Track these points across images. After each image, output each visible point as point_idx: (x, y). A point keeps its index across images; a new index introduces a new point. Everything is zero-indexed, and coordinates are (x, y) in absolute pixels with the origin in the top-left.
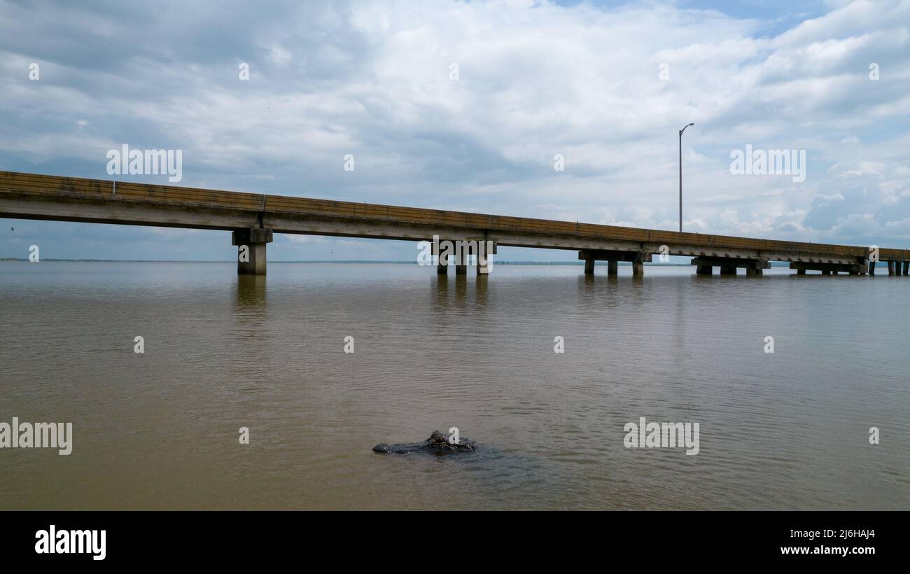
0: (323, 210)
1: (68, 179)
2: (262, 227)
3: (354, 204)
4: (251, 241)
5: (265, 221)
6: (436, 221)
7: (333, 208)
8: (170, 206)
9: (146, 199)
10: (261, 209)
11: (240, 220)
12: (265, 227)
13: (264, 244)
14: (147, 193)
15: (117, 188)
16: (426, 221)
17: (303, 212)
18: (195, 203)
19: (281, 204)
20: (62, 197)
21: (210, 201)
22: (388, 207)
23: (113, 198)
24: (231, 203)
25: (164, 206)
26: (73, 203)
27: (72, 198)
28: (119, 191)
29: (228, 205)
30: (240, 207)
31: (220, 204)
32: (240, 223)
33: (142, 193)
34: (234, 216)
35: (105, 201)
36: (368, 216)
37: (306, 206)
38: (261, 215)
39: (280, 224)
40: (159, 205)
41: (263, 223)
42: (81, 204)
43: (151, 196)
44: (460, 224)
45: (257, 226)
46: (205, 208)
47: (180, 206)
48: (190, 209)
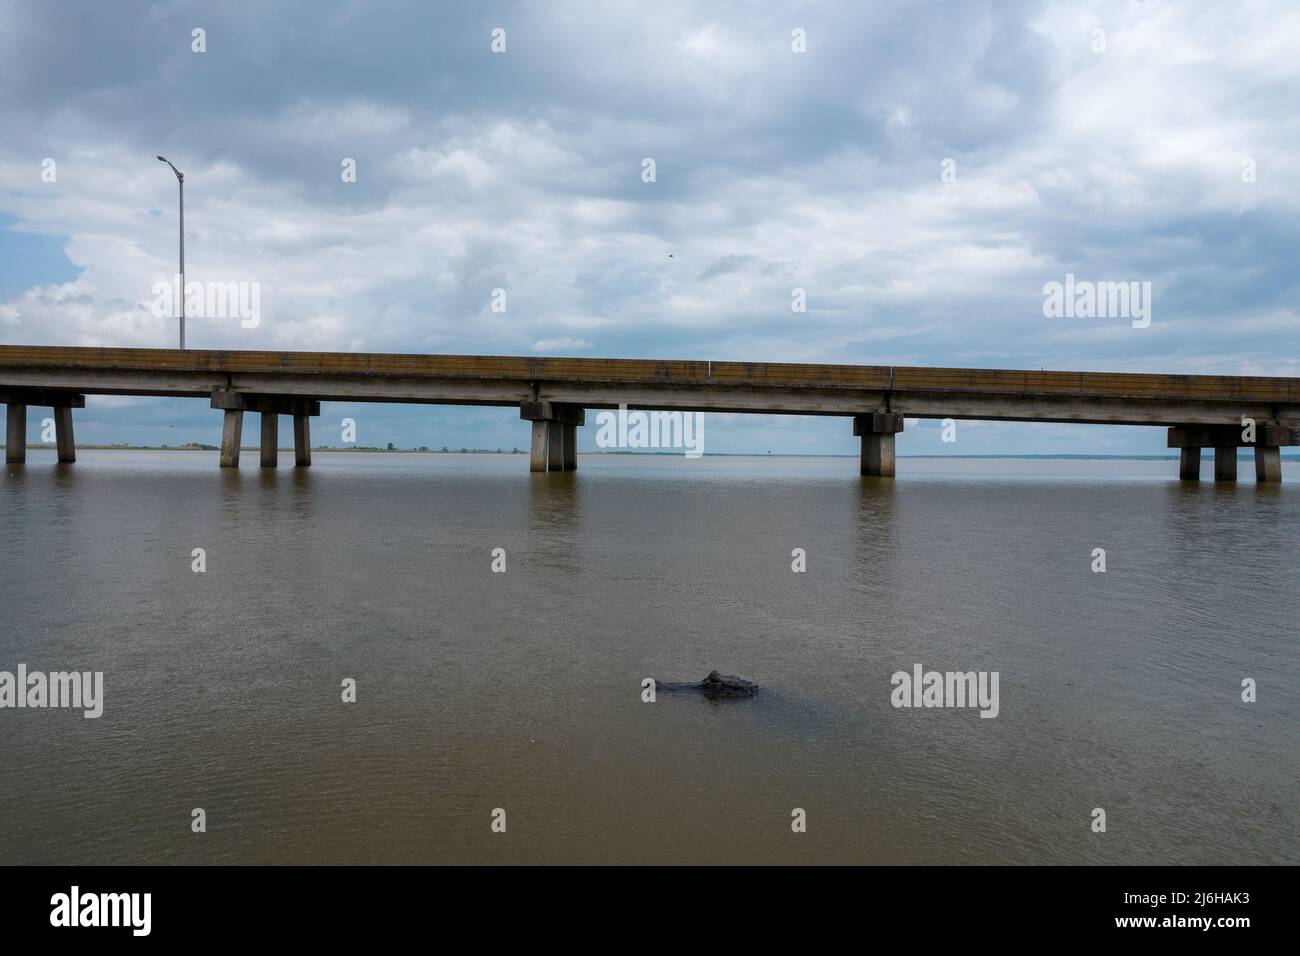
0: (976, 384)
1: (663, 362)
2: (888, 411)
3: (1026, 373)
4: (875, 430)
5: (893, 402)
6: (1171, 393)
7: (992, 381)
8: (772, 387)
9: (745, 380)
10: (887, 386)
11: (861, 403)
12: (893, 410)
13: (891, 434)
14: (746, 373)
15: (712, 369)
16: (1150, 394)
17: (947, 388)
18: (802, 383)
19: (914, 379)
20: (658, 384)
21: (820, 379)
22: (1082, 375)
23: (708, 382)
24: (848, 380)
25: (765, 388)
26: (669, 389)
27: (667, 384)
28: (714, 373)
29: (844, 384)
30: (859, 386)
31: (833, 382)
32: (860, 406)
33: (740, 373)
34: (851, 397)
35: (700, 386)
36: (1048, 389)
37: (949, 379)
38: (887, 395)
39: (913, 406)
40: (760, 387)
41: (891, 404)
42: (675, 390)
43: (749, 376)
44: (1219, 397)
45: (882, 410)
46: (814, 389)
47: (784, 388)
48: (796, 391)
